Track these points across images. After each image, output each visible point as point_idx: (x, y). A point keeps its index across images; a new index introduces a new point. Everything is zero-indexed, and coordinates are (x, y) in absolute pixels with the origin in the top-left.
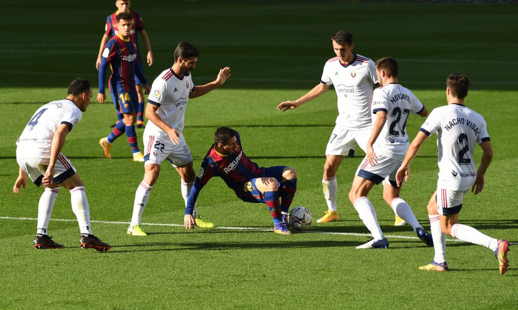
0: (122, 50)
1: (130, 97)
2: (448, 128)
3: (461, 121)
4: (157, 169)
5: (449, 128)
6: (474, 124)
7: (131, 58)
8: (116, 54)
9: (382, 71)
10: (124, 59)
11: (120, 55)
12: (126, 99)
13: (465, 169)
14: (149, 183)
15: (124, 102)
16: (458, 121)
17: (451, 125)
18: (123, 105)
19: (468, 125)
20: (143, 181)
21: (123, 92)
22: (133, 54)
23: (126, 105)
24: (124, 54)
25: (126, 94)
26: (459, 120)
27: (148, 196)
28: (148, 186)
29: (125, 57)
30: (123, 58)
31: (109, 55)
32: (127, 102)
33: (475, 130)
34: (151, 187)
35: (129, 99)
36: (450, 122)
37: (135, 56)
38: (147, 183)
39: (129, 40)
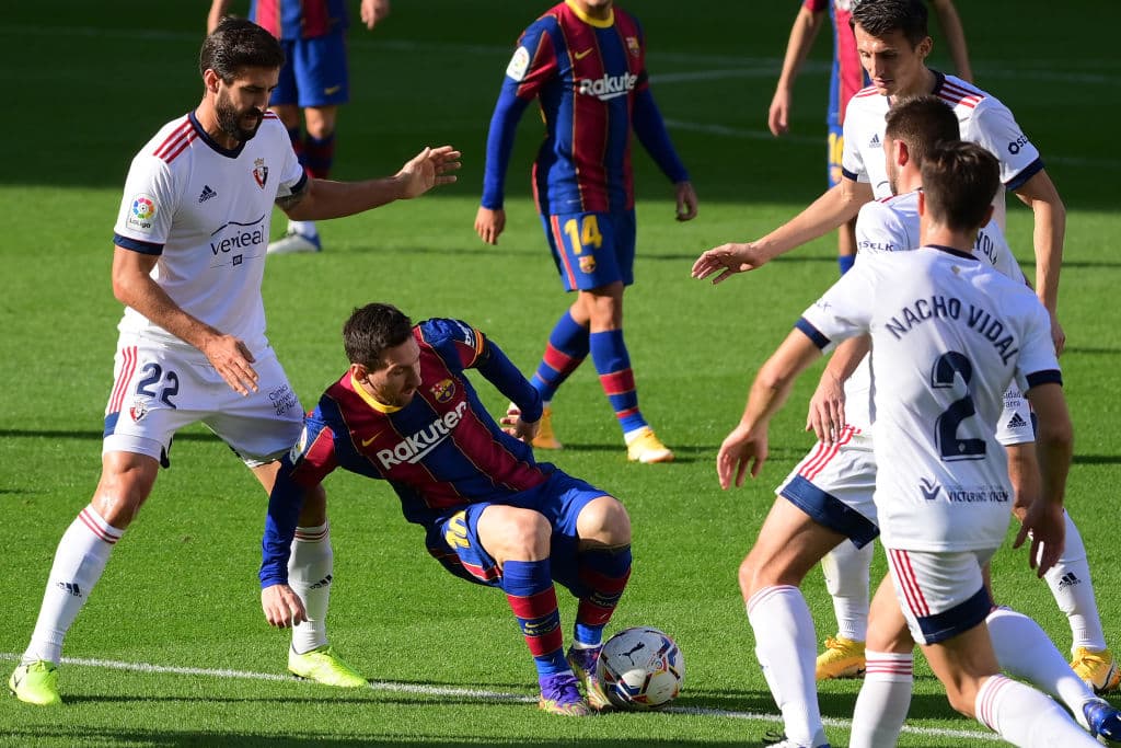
0: (578, 56)
1: (601, 230)
2: (897, 329)
3: (946, 306)
4: (143, 471)
5: (903, 330)
6: (996, 323)
7: (608, 88)
8: (556, 69)
9: (897, 142)
10: (582, 89)
11: (568, 74)
12: (587, 239)
13: (967, 472)
14: (108, 516)
15: (577, 249)
16: (936, 306)
17: (909, 322)
18: (574, 259)
19: (972, 323)
20: (89, 508)
21: (579, 212)
22: (619, 74)
23: (585, 263)
24: (583, 70)
25: (591, 221)
26: (938, 305)
27: (101, 560)
28: (104, 525)
29: (588, 81)
30: (578, 85)
31: (529, 70)
32: (589, 249)
33: (1001, 344)
34: (115, 532)
35: (598, 239)
36: (905, 310)
37: (629, 80)
38: (102, 516)
39: (609, 22)
